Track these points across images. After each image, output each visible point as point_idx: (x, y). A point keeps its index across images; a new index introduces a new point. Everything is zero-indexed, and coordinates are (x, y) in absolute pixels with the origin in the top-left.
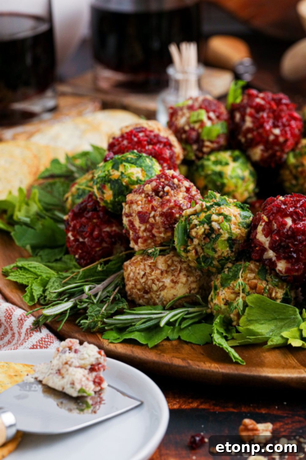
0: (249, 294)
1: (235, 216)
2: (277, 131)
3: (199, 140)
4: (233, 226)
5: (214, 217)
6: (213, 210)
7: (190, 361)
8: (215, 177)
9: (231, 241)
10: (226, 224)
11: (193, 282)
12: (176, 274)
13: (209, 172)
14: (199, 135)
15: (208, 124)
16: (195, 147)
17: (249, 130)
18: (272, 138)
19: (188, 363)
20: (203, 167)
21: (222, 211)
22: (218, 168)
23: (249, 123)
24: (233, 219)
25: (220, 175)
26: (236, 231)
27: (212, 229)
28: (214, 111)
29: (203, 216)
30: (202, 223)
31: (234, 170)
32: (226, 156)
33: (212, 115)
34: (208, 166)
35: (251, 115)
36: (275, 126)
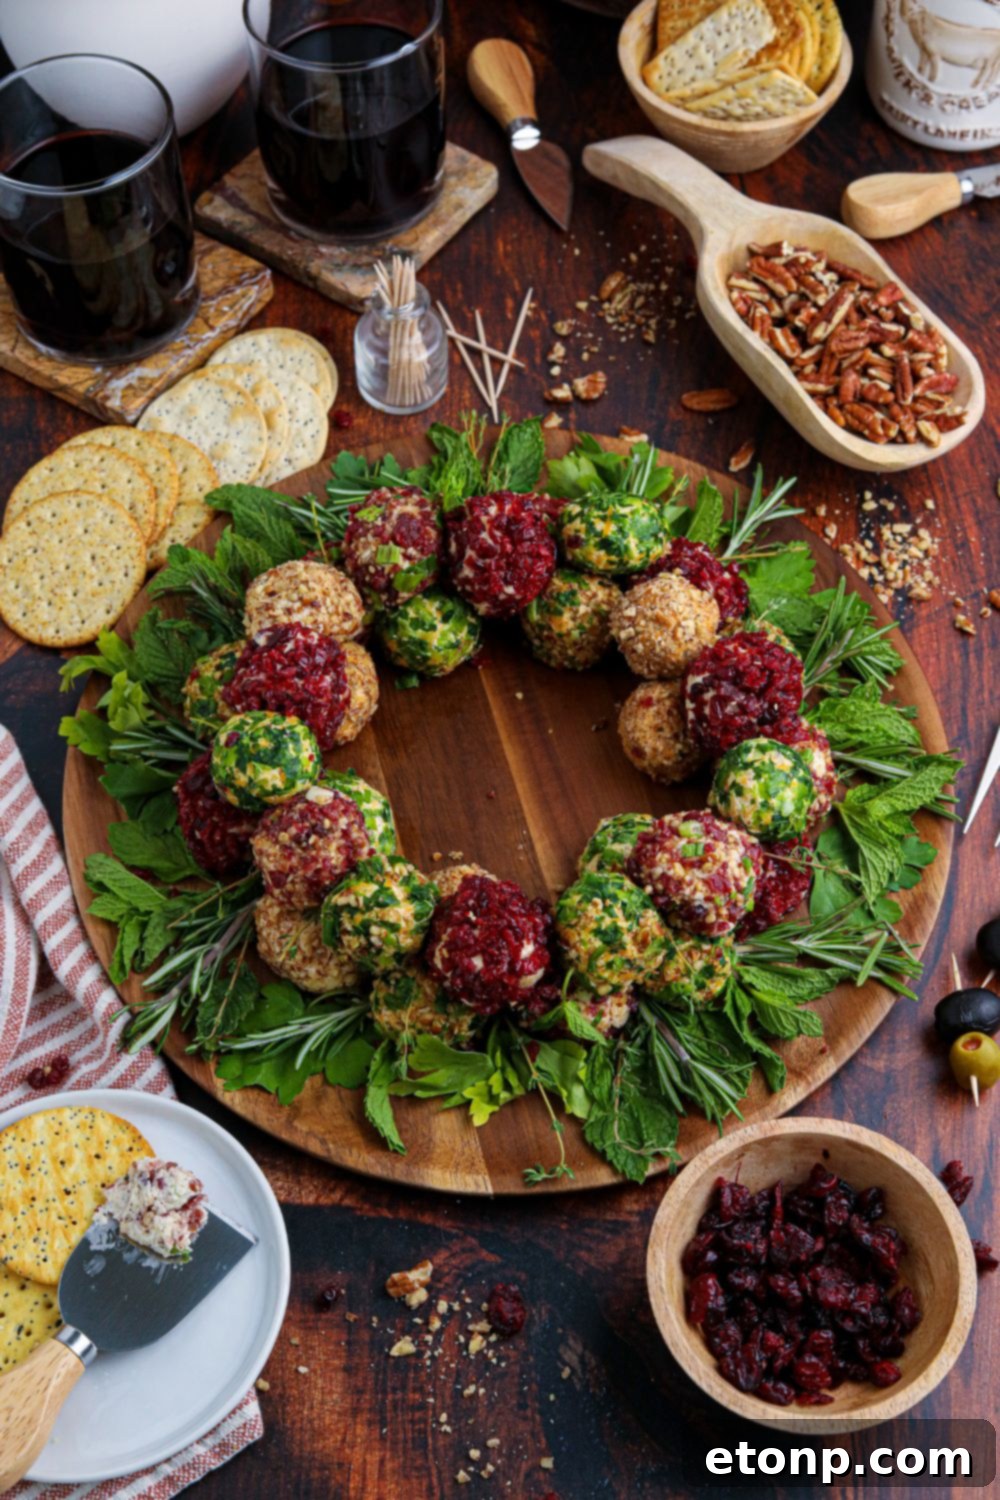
0: (420, 1032)
1: (406, 921)
2: (510, 590)
3: (390, 589)
4: (402, 937)
5: (374, 930)
6: (372, 915)
7: (331, 1146)
8: (413, 648)
9: (399, 956)
10: (393, 936)
11: (349, 973)
12: (325, 961)
13: (405, 639)
14: (390, 582)
15: (406, 565)
16: (384, 597)
17: (467, 581)
18: (502, 597)
19: (328, 1150)
20: (395, 625)
21: (387, 919)
22: (419, 634)
23: (467, 572)
24: (403, 924)
25: (422, 644)
26: (407, 942)
27: (371, 945)
28: (415, 544)
29: (359, 918)
30: (357, 932)
31: (444, 635)
32: (431, 609)
33: (412, 551)
34: (404, 627)
35: (472, 564)
36: (508, 583)
